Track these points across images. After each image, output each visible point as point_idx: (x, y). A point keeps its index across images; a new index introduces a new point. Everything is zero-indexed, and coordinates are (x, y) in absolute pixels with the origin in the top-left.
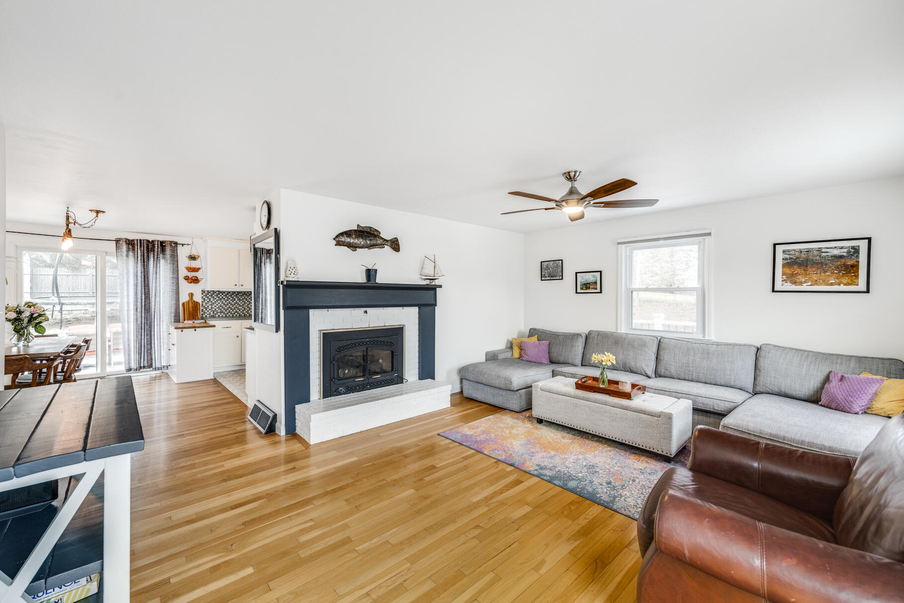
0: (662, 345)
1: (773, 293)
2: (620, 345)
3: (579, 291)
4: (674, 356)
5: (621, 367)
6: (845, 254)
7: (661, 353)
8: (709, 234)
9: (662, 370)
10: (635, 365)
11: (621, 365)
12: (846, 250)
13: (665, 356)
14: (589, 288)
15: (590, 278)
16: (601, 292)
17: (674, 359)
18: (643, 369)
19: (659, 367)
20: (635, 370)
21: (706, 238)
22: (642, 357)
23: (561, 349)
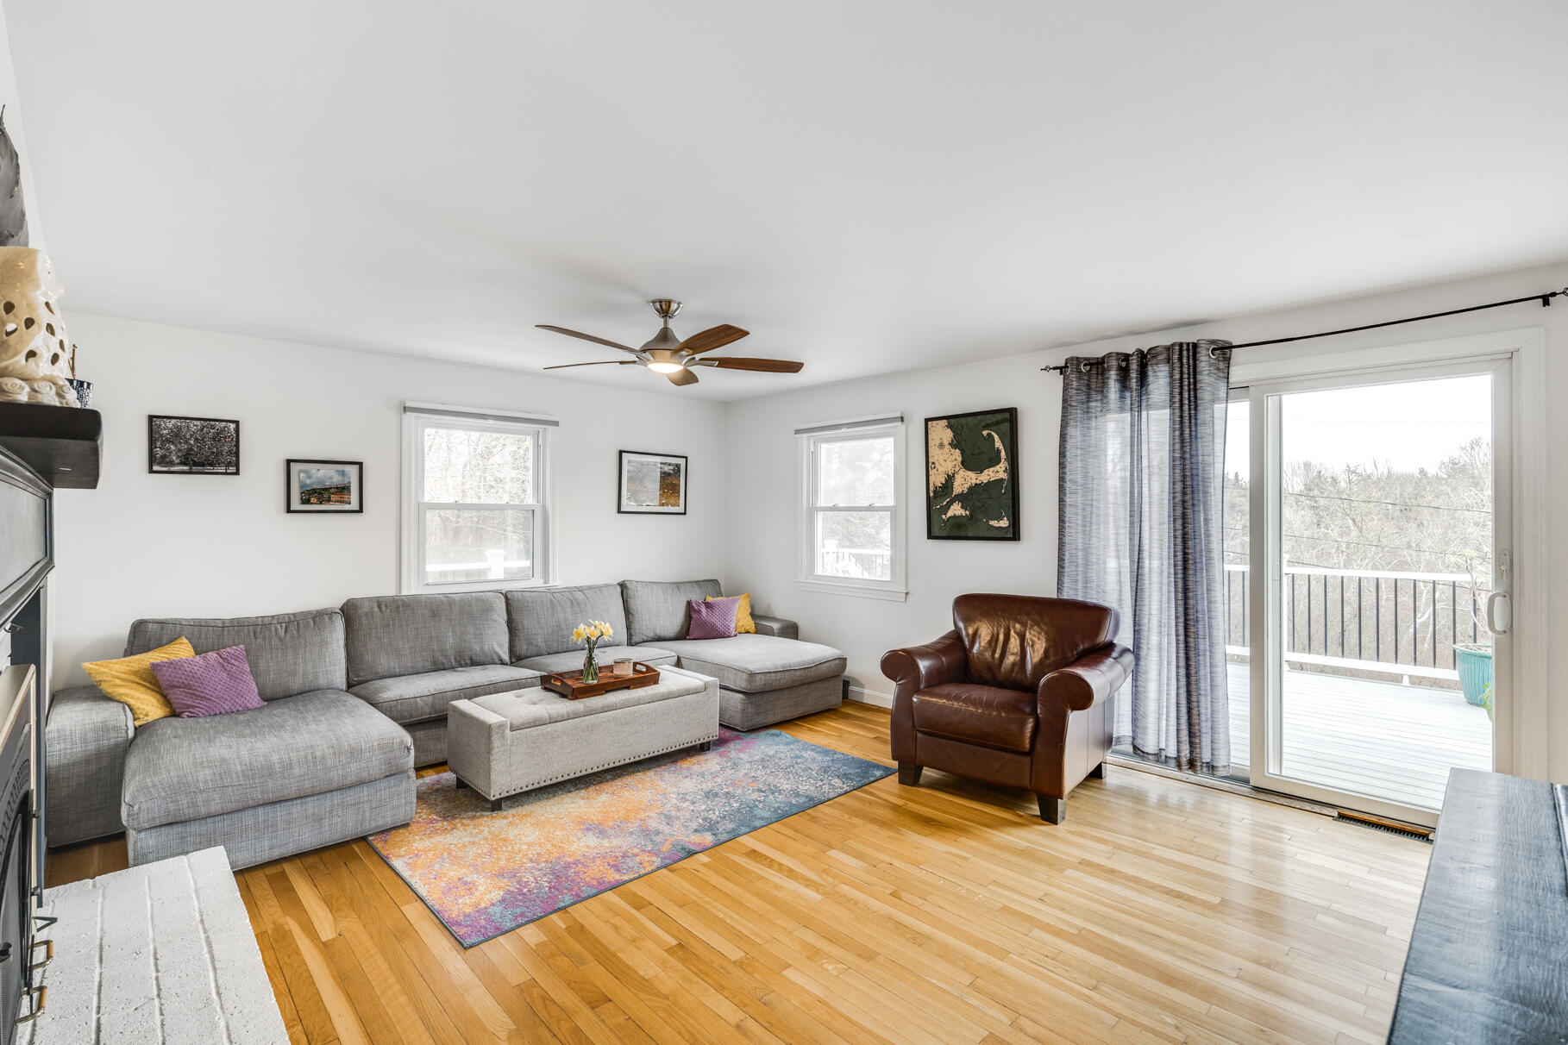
0: (514, 604)
1: (620, 515)
2: (443, 618)
3: (296, 505)
4: (538, 618)
5: (453, 660)
6: (671, 472)
7: (515, 616)
8: (556, 424)
9: (522, 648)
10: (482, 649)
11: (452, 657)
12: (672, 468)
13: (527, 623)
14: (329, 500)
15: (327, 476)
16: (361, 511)
17: (539, 623)
18: (496, 652)
19: (517, 643)
20: (482, 659)
21: (550, 428)
22: (490, 632)
23: (289, 658)
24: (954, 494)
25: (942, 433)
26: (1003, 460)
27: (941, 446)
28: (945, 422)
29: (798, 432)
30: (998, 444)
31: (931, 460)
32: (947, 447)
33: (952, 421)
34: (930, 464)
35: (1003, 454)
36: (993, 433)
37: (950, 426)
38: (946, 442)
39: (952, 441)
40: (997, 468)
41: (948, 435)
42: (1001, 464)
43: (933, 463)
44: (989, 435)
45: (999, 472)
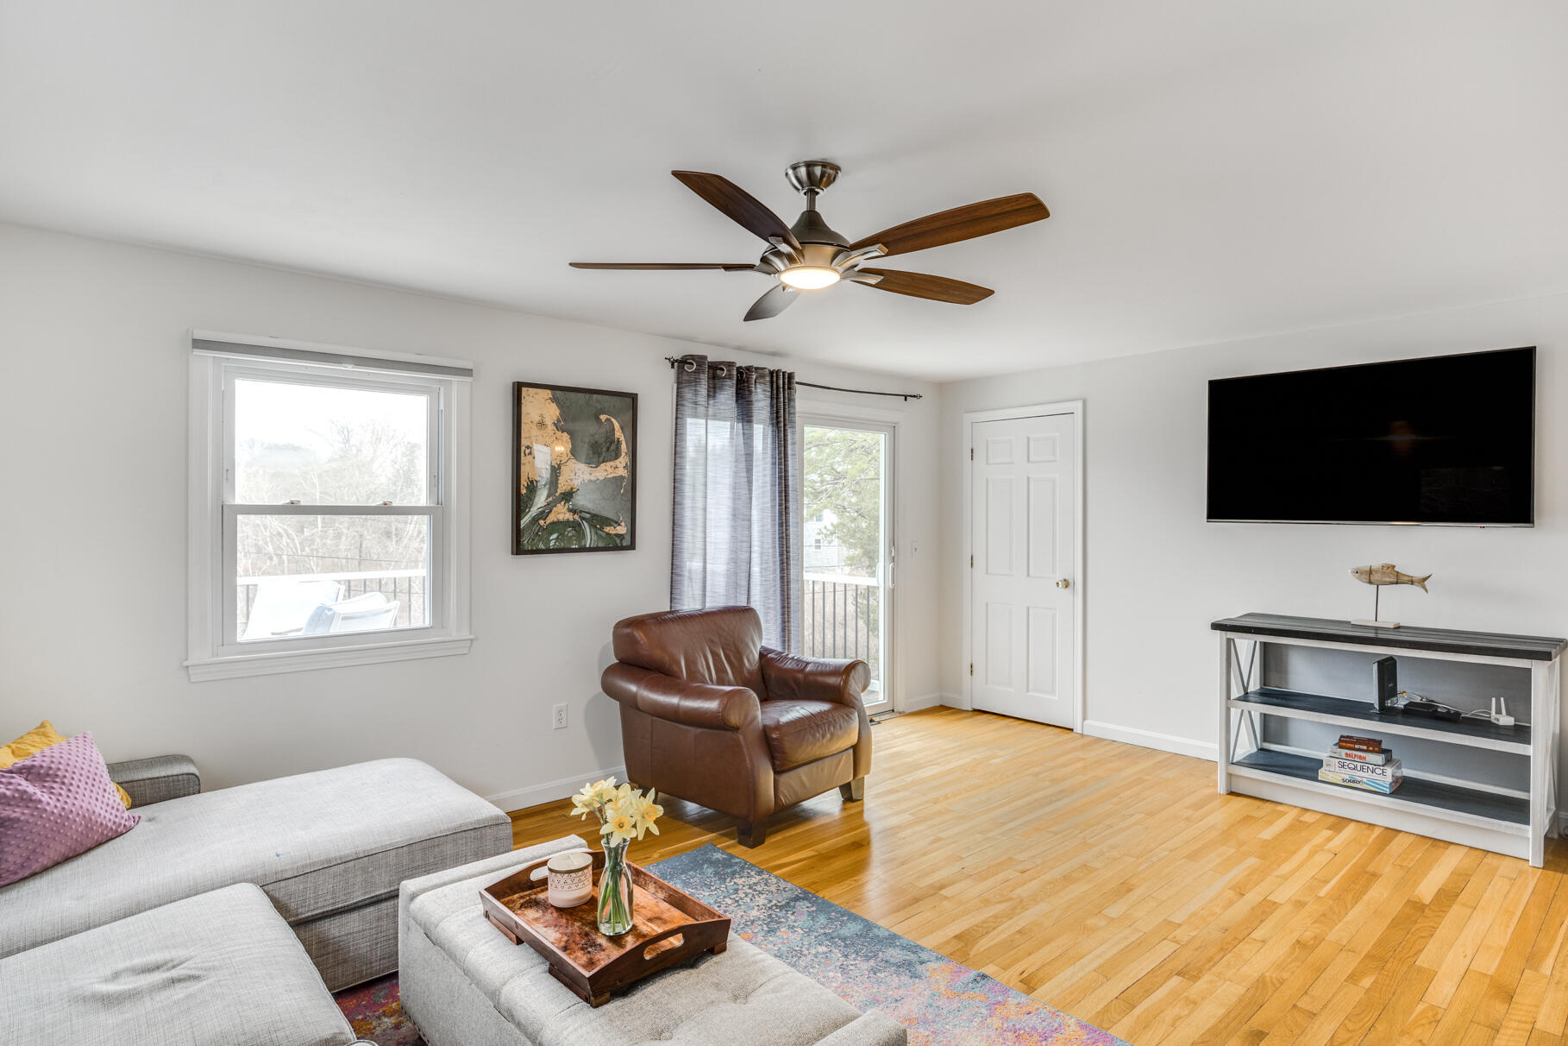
24: (559, 491)
25: (539, 407)
26: (623, 454)
27: (541, 424)
28: (548, 393)
29: (199, 344)
30: (618, 434)
31: (524, 442)
32: (551, 427)
33: (559, 393)
34: (523, 448)
35: (624, 446)
36: (613, 420)
37: (554, 400)
38: (549, 422)
39: (559, 421)
40: (617, 462)
41: (552, 412)
42: (621, 459)
43: (528, 447)
44: (607, 420)
45: (619, 468)
